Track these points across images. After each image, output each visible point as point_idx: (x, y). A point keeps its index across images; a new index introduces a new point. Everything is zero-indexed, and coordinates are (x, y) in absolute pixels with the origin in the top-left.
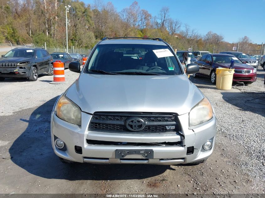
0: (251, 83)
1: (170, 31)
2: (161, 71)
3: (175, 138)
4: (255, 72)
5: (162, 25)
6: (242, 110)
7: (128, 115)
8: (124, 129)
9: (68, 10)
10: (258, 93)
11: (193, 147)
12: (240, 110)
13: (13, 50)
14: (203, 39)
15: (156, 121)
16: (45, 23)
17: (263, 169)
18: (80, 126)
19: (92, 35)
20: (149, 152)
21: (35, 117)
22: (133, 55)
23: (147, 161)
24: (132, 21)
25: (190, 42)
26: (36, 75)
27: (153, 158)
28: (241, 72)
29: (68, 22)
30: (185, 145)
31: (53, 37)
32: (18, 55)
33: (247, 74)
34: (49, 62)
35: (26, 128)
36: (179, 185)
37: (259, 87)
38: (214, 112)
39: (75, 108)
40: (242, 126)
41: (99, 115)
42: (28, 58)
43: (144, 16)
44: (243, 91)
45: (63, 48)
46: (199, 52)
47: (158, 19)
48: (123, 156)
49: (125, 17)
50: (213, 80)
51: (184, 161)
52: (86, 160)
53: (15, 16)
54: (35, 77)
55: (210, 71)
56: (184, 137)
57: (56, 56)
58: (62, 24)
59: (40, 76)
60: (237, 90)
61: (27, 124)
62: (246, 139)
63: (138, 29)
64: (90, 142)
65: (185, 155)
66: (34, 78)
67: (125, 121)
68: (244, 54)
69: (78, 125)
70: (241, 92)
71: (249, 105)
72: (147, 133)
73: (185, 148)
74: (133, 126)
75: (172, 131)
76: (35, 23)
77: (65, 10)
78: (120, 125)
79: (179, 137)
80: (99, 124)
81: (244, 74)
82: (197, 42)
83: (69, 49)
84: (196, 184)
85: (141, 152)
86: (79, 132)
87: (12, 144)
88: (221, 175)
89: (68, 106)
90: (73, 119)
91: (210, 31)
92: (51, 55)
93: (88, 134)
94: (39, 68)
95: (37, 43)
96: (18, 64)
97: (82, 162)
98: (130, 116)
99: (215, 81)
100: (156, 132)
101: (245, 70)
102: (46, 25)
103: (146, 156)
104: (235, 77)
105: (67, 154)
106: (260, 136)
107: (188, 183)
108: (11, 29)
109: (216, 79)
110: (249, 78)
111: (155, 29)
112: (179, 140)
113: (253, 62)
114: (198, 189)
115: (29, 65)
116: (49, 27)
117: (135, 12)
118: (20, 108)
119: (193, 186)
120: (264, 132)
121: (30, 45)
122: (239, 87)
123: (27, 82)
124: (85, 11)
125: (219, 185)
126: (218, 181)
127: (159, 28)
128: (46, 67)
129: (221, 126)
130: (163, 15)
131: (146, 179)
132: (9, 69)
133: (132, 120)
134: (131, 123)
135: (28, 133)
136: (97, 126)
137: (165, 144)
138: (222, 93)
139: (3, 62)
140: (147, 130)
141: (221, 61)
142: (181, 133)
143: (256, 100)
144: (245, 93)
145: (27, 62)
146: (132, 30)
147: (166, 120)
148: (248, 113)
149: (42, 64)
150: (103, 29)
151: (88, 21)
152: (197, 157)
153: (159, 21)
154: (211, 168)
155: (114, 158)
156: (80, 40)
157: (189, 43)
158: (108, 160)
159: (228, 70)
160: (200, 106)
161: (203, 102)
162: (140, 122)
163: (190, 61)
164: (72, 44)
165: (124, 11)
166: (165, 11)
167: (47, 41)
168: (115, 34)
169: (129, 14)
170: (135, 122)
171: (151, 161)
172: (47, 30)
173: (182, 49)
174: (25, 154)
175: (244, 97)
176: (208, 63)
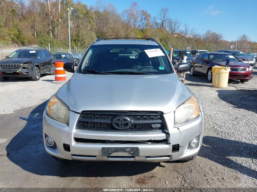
0: (247, 80)
1: (170, 31)
2: (153, 70)
3: (161, 136)
4: (251, 70)
5: (162, 25)
6: (237, 108)
7: (115, 114)
8: (111, 128)
9: (70, 12)
10: (253, 90)
11: (179, 145)
12: (235, 107)
13: (17, 51)
14: (202, 38)
15: (142, 120)
16: (49, 25)
17: (252, 167)
18: (68, 124)
19: (94, 35)
20: (135, 150)
21: (34, 115)
22: (131, 55)
23: (134, 158)
24: (132, 21)
25: (190, 41)
26: (38, 75)
27: (138, 156)
28: (237, 70)
29: (70, 23)
30: (170, 143)
31: (57, 38)
32: (22, 56)
33: (243, 72)
34: (51, 62)
35: (24, 125)
36: (167, 182)
37: (255, 85)
38: (202, 110)
39: (64, 107)
40: (235, 124)
41: (86, 114)
42: (31, 59)
43: (144, 17)
44: (239, 89)
45: (66, 48)
46: (197, 51)
47: (157, 19)
48: (109, 154)
49: (125, 17)
50: (209, 78)
51: (171, 159)
52: (74, 157)
53: (21, 19)
54: (38, 77)
55: (207, 69)
56: (169, 135)
57: (59, 57)
58: (65, 25)
59: (42, 75)
60: (233, 88)
61: (26, 122)
62: (237, 136)
63: (138, 29)
64: (78, 140)
65: (170, 153)
66: (36, 78)
67: (112, 120)
68: (241, 53)
69: (66, 124)
70: (236, 89)
71: (244, 102)
72: (133, 131)
73: (170, 146)
74: (120, 125)
75: (158, 129)
76: (39, 25)
77: (67, 12)
78: (107, 124)
79: (164, 135)
80: (87, 123)
81: (241, 72)
82: (196, 41)
83: (72, 50)
84: (184, 181)
85: (127, 150)
86: (67, 131)
87: (10, 141)
88: (210, 172)
89: (57, 105)
90: (62, 118)
91: (209, 30)
92: (53, 55)
93: (76, 132)
94: (41, 68)
95: (42, 43)
96: (22, 64)
97: (71, 159)
98: (117, 115)
99: (211, 78)
100: (142, 130)
101: (242, 68)
102: (49, 27)
103: (132, 154)
104: (231, 75)
105: (57, 152)
106: (252, 133)
107: (176, 179)
108: (17, 30)
109: (212, 77)
110: (245, 75)
111: (155, 28)
112: (165, 138)
113: (250, 60)
114: (186, 185)
115: (31, 66)
116: (53, 29)
117: (135, 13)
118: (21, 107)
119: (181, 183)
120: (256, 129)
121: (35, 46)
122: (235, 85)
123: (30, 81)
124: (87, 12)
125: (206, 182)
126: (206, 178)
127: (159, 28)
128: (48, 67)
129: (214, 123)
130: (163, 15)
131: (135, 176)
132: (13, 69)
133: (118, 118)
134: (117, 122)
135: (26, 130)
136: (84, 124)
137: (150, 142)
138: (218, 91)
139: (7, 62)
140: (133, 128)
141: (218, 60)
142: (167, 131)
143: (251, 97)
144: (241, 90)
145: (30, 62)
146: (132, 30)
147: (152, 118)
148: (242, 110)
149: (44, 64)
150: (105, 30)
151: (90, 22)
152: (184, 154)
153: (159, 21)
154: (201, 165)
155: (100, 156)
156: (82, 40)
157: (188, 42)
158: (96, 158)
159: (223, 68)
160: (186, 105)
161: (189, 101)
162: (126, 120)
163: (186, 60)
164: (75, 45)
165: (125, 11)
166: (165, 11)
167: (50, 42)
168: (117, 34)
169: (130, 15)
170: (121, 121)
171: (137, 159)
172: (51, 32)
173: (182, 48)
174: (21, 151)
175: (239, 94)
176: (205, 61)
